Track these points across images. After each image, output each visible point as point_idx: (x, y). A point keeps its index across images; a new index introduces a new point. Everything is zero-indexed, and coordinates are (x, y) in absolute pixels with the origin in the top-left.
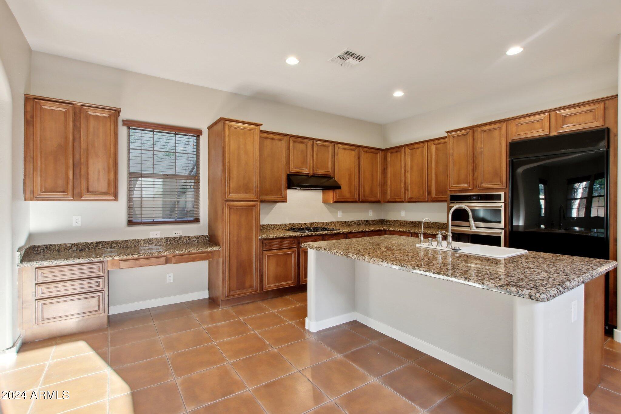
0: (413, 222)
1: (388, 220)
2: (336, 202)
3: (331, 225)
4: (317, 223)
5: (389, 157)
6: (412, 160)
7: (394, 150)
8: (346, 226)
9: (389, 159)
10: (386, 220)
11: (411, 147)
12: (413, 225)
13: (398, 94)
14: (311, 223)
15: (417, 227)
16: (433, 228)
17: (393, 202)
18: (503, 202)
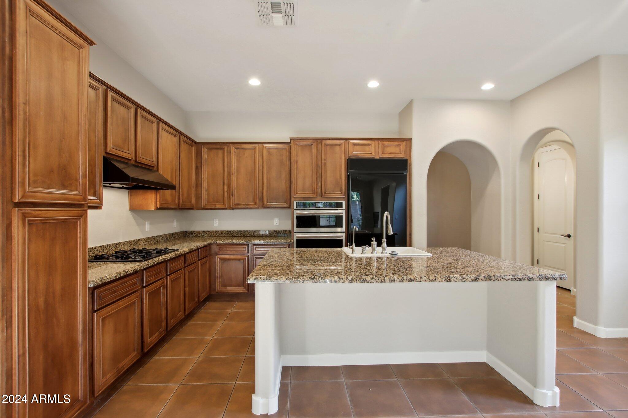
0: (230, 232)
1: (194, 231)
2: (160, 209)
3: (140, 244)
4: (124, 243)
5: (206, 153)
6: (238, 161)
7: (214, 146)
8: (155, 243)
9: (205, 156)
10: (191, 231)
11: (238, 146)
12: (231, 235)
13: (255, 82)
14: (117, 244)
15: (236, 236)
16: (256, 236)
17: (211, 209)
18: (344, 209)
